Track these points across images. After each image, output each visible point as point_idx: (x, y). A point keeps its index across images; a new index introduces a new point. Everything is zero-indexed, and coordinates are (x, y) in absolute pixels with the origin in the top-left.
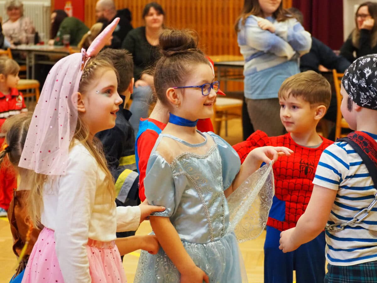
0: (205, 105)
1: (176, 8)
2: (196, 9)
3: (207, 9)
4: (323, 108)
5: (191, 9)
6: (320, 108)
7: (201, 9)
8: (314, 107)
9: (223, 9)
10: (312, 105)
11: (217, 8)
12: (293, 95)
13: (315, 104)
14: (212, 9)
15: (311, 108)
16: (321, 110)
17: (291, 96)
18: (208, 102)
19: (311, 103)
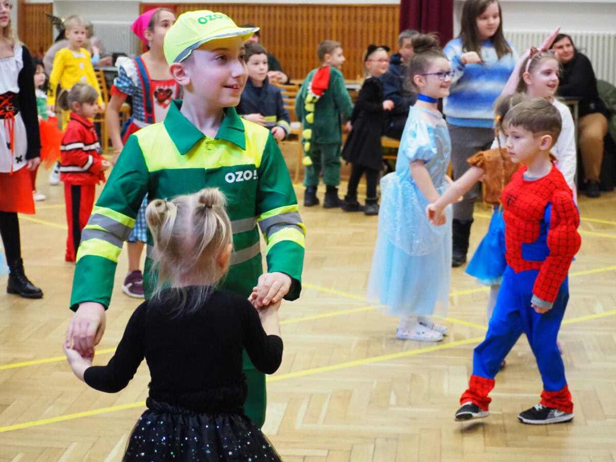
0: (442, 86)
1: (275, 29)
2: (297, 30)
3: (308, 30)
4: (548, 138)
5: (291, 30)
6: (546, 138)
7: (302, 30)
8: (537, 137)
9: (325, 31)
10: (535, 134)
11: (319, 30)
12: (514, 125)
13: (539, 133)
14: (314, 30)
15: (534, 137)
16: (547, 140)
17: (512, 126)
18: (444, 84)
19: (534, 132)
